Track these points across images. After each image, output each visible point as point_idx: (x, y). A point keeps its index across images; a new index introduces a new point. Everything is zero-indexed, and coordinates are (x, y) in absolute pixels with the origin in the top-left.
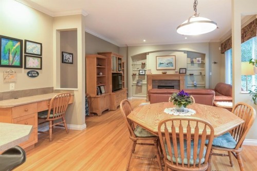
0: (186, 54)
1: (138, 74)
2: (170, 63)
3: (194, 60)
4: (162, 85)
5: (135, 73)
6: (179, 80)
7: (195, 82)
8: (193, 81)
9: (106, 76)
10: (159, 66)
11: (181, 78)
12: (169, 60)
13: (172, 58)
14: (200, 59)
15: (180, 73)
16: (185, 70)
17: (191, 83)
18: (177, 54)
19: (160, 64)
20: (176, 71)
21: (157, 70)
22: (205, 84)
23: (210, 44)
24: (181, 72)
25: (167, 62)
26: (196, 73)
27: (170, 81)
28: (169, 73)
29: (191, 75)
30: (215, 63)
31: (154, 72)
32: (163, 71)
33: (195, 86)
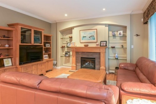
0: (107, 28)
1: (66, 46)
2: (92, 36)
3: (116, 33)
4: (84, 57)
5: (63, 45)
6: (100, 53)
7: (116, 55)
8: (115, 54)
9: (14, 48)
10: (82, 39)
11: (101, 51)
12: (91, 33)
13: (94, 32)
14: (121, 32)
15: (100, 46)
16: (105, 42)
17: (113, 55)
18: (98, 27)
19: (83, 37)
20: (97, 43)
21: (81, 43)
22: (126, 57)
23: (131, 16)
24: (102, 45)
25: (89, 36)
26: (118, 46)
27: (92, 54)
28: (90, 45)
29: (113, 47)
30: (137, 35)
31: (78, 45)
32: (85, 44)
33: (117, 59)
